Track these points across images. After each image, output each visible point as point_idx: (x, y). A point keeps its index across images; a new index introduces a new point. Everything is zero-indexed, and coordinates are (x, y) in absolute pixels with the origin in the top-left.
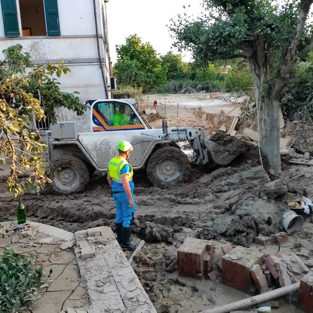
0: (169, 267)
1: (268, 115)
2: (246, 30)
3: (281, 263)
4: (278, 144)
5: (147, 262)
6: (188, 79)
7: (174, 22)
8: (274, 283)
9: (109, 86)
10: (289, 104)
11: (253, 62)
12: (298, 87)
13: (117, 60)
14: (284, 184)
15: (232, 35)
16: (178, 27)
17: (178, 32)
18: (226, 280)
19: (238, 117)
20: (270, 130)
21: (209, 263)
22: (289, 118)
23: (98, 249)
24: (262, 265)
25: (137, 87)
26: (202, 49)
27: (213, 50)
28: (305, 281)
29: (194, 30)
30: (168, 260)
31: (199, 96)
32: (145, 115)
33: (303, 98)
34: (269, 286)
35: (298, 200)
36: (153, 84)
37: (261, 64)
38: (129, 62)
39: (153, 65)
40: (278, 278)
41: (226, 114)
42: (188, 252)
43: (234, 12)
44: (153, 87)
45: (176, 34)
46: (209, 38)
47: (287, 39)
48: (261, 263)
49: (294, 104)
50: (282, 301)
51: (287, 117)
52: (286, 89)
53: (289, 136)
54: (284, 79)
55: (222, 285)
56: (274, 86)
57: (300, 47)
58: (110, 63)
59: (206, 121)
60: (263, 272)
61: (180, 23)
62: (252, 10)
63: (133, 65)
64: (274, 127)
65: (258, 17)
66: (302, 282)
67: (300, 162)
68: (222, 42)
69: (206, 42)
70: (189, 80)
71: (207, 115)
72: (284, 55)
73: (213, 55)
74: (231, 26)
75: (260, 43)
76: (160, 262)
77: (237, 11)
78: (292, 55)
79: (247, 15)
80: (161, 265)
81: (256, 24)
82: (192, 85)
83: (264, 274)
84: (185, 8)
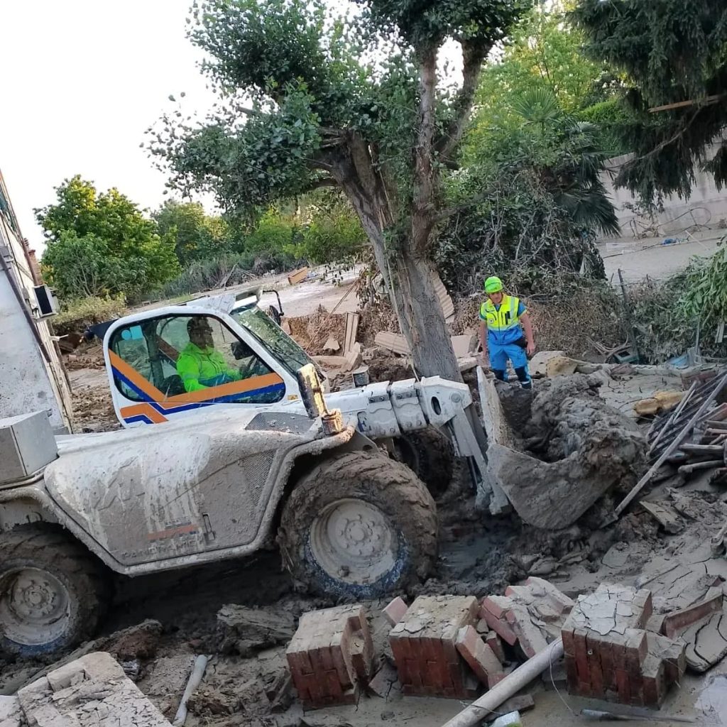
0: (277, 699)
1: (413, 295)
2: (318, 125)
3: (514, 606)
4: (451, 351)
5: (221, 706)
6: (228, 253)
7: (157, 134)
8: (512, 654)
9: (36, 309)
10: (452, 261)
11: (354, 191)
12: (459, 222)
13: (46, 242)
15: (291, 142)
16: (169, 144)
17: (170, 155)
18: (411, 683)
19: (357, 313)
20: (425, 324)
21: (365, 659)
22: (460, 290)
23: (85, 715)
24: (477, 623)
25: (110, 294)
26: (235, 184)
27: (260, 182)
28: (571, 630)
29: (206, 144)
30: (272, 682)
31: (263, 285)
33: (476, 242)
34: (505, 665)
36: (149, 280)
37: (371, 191)
39: (137, 237)
40: (517, 642)
41: (330, 311)
42: (312, 648)
43: (284, 92)
44: (149, 288)
45: (167, 160)
46: (244, 158)
47: (409, 129)
48: (475, 620)
49: (462, 259)
50: (538, 689)
51: (456, 290)
52: (435, 233)
53: (468, 328)
54: (425, 213)
55: (405, 698)
56: (410, 231)
57: (439, 142)
58: (29, 254)
60: (484, 638)
61: (173, 135)
62: (322, 81)
63: (89, 247)
64: (432, 316)
65: (339, 95)
66: (563, 633)
68: (274, 161)
69: (240, 166)
70: (233, 255)
71: (290, 323)
72: (412, 164)
73: (263, 192)
74: (285, 122)
75: (357, 149)
76: (252, 695)
77: (289, 91)
78: (427, 162)
79: (312, 94)
80: (258, 700)
81: (338, 110)
82: (243, 264)
83: (485, 642)
84: (174, 100)
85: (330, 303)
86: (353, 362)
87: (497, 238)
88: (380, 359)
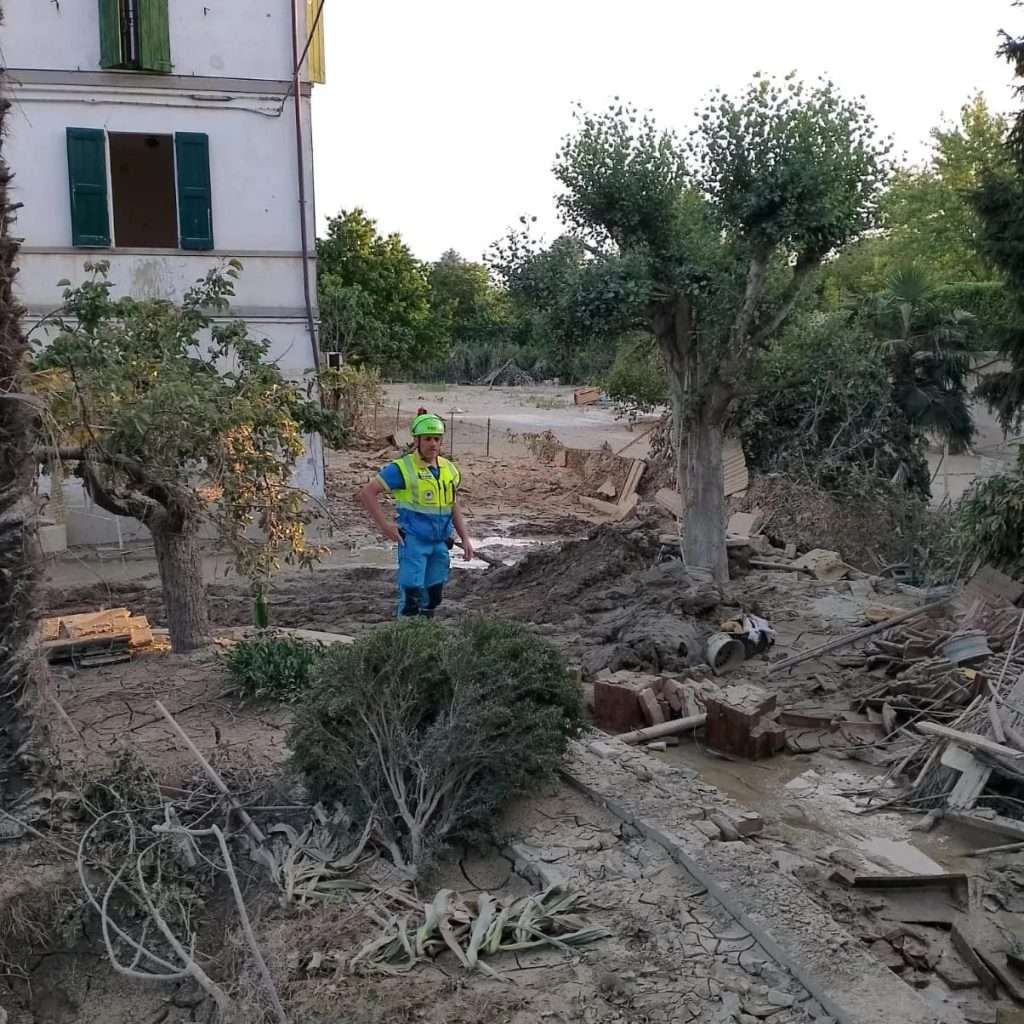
1: (699, 458)
3: (686, 690)
6: (506, 341)
7: (500, 250)
10: (760, 433)
11: (668, 346)
14: (714, 589)
15: (621, 298)
16: (509, 262)
17: (508, 272)
18: (601, 719)
19: (644, 461)
20: (704, 490)
22: (760, 466)
25: (365, 365)
27: (584, 326)
28: (714, 699)
31: (540, 395)
32: (392, 447)
33: (793, 420)
34: (666, 716)
35: (738, 617)
36: (409, 358)
37: (684, 351)
38: (341, 292)
39: (409, 302)
40: (681, 710)
41: (615, 452)
47: (729, 310)
48: (656, 688)
49: (772, 434)
50: (683, 737)
51: (755, 465)
53: (757, 508)
56: (710, 399)
57: (752, 328)
59: (566, 470)
60: (659, 701)
61: (515, 255)
63: (352, 302)
64: (711, 483)
67: (774, 564)
68: (602, 311)
69: (571, 309)
70: (510, 345)
71: (567, 453)
72: (725, 340)
73: (584, 335)
75: (681, 309)
78: (738, 343)
82: (520, 361)
83: (659, 704)
84: (524, 222)
85: (619, 440)
86: (624, 514)
87: (816, 420)
88: (655, 517)
